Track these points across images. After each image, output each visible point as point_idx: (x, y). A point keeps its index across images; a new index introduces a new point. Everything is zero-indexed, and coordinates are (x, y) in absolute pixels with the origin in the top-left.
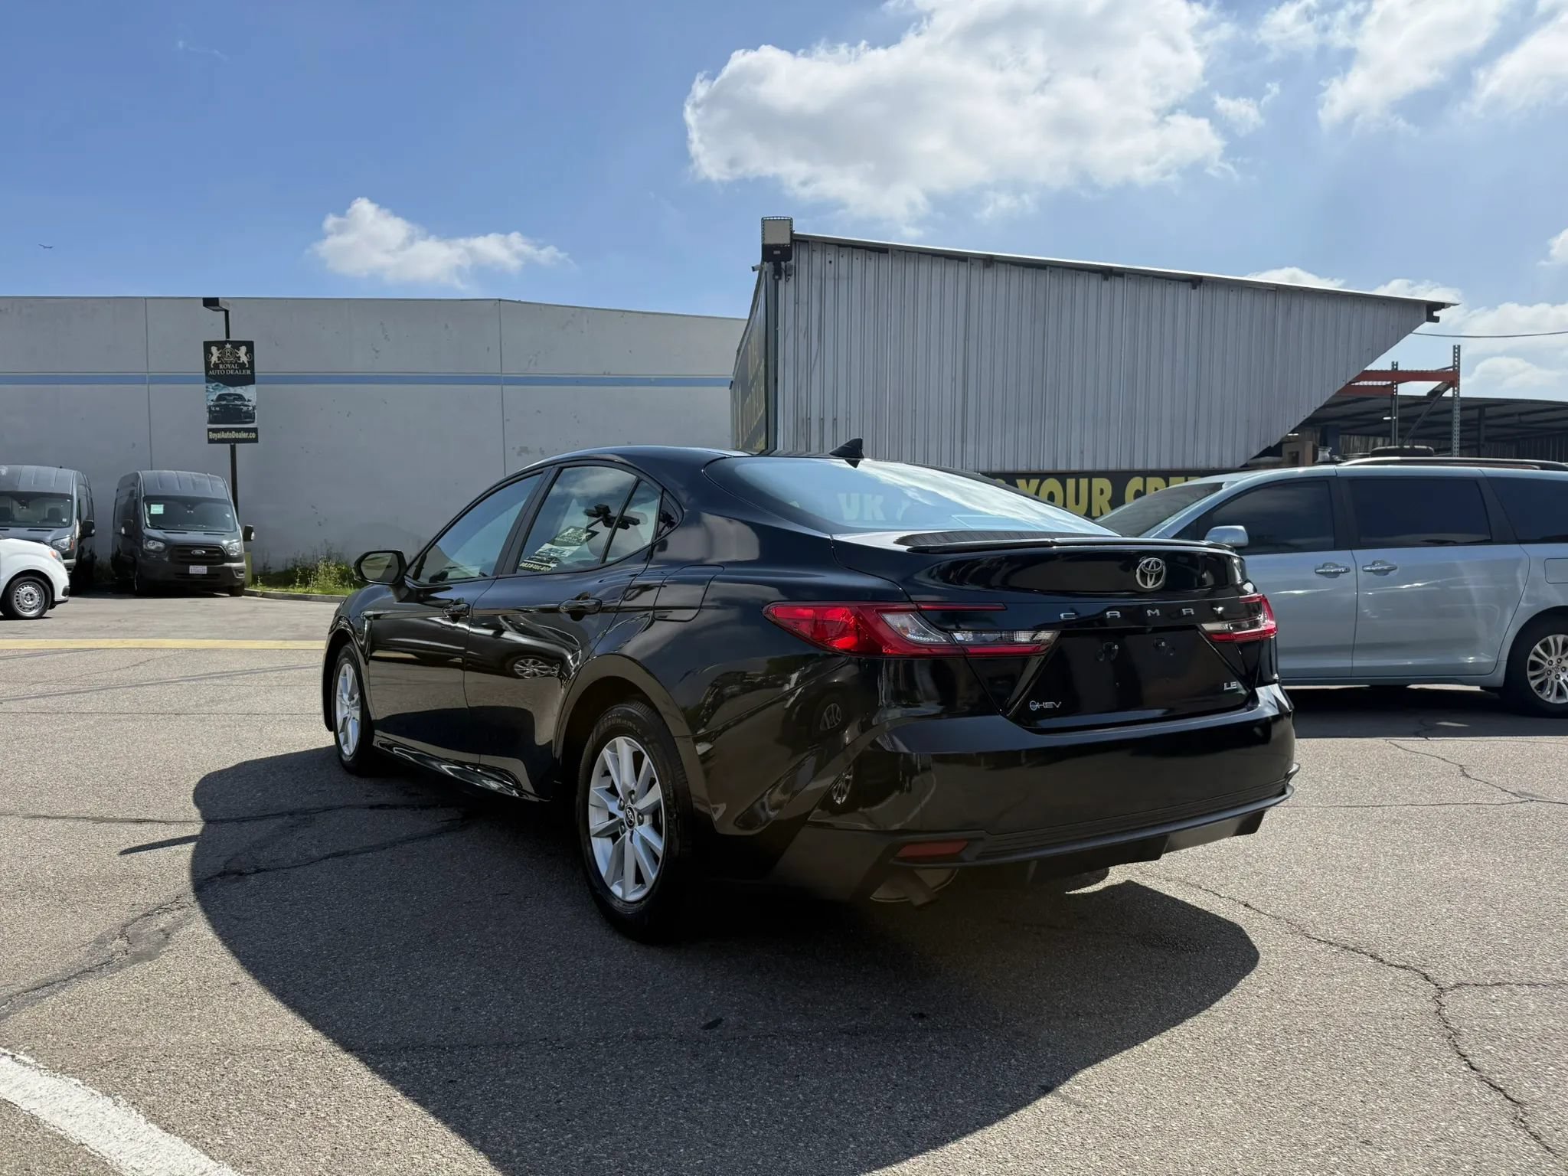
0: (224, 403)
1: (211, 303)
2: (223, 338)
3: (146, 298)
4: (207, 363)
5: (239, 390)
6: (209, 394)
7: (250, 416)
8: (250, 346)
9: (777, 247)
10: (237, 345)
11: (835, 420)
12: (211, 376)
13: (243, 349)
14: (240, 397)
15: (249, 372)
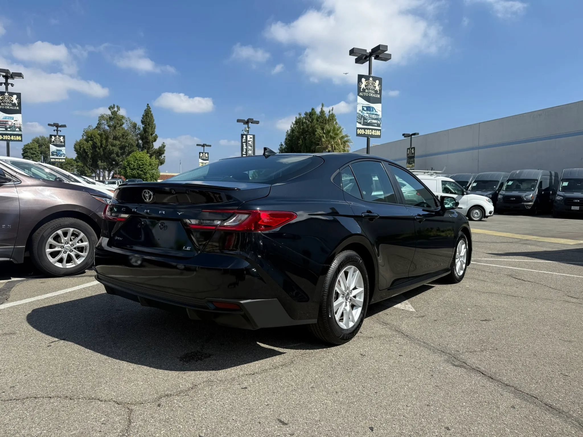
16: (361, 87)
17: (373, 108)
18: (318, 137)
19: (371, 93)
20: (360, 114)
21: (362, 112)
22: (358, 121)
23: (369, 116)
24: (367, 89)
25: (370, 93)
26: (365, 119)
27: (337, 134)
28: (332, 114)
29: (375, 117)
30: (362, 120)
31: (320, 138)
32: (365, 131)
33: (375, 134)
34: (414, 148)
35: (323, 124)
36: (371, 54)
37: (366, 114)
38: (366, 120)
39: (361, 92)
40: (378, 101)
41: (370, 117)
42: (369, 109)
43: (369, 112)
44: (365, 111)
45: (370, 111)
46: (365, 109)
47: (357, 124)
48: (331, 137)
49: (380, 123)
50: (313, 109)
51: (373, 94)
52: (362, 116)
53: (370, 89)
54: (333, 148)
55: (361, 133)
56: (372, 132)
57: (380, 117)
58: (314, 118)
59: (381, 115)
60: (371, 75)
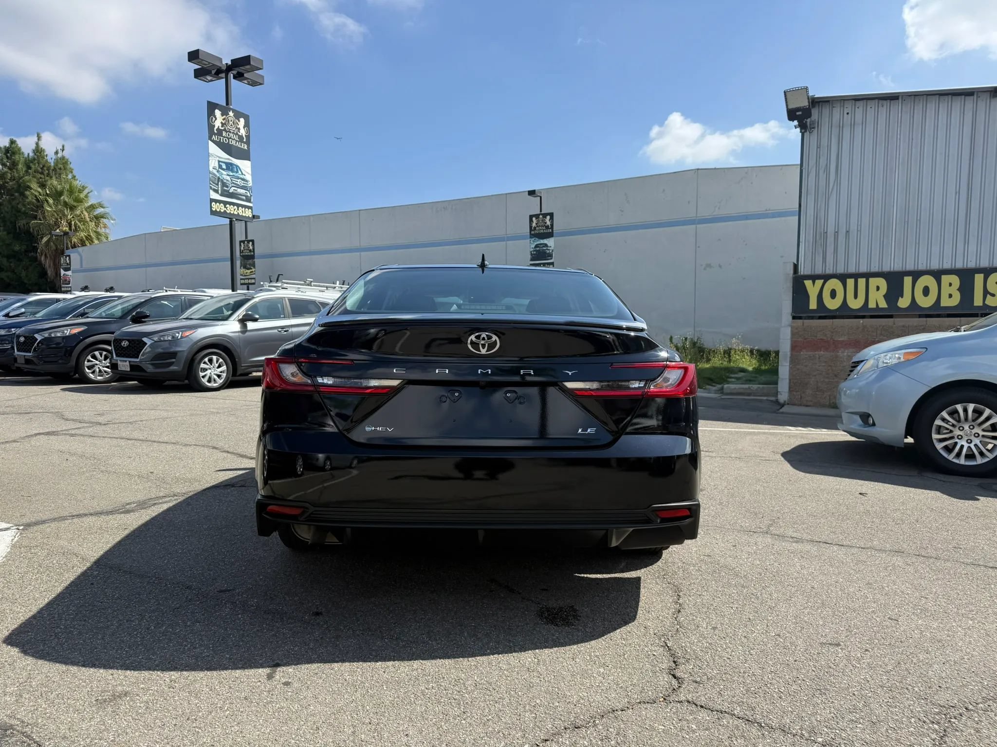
0: (538, 249)
1: (532, 193)
2: (538, 212)
3: (506, 194)
4: (531, 227)
5: (545, 241)
6: (529, 245)
7: (550, 256)
8: (551, 215)
9: (798, 109)
10: (545, 215)
11: (847, 232)
12: (533, 234)
13: (548, 217)
14: (546, 245)
15: (550, 230)
16: (214, 126)
17: (237, 166)
18: (33, 203)
19: (233, 139)
20: (216, 176)
21: (218, 171)
22: (213, 187)
23: (232, 180)
24: (225, 130)
25: (231, 138)
26: (224, 185)
27: (79, 201)
28: (63, 158)
29: (242, 184)
30: (220, 186)
31: (39, 205)
32: (225, 207)
33: (244, 215)
34: (253, 241)
35: (42, 176)
36: (229, 68)
37: (225, 176)
38: (227, 187)
39: (215, 134)
40: (244, 155)
41: (233, 183)
42: (230, 167)
43: (231, 174)
44: (223, 169)
45: (233, 171)
46: (224, 167)
47: (212, 192)
48: (66, 204)
49: (251, 196)
50: (12, 142)
51: (237, 141)
52: (219, 178)
53: (230, 132)
54: (73, 227)
55: (218, 210)
56: (238, 209)
57: (250, 184)
58: (19, 161)
59: (251, 182)
60: (231, 107)
